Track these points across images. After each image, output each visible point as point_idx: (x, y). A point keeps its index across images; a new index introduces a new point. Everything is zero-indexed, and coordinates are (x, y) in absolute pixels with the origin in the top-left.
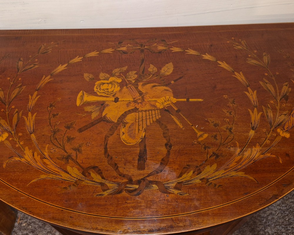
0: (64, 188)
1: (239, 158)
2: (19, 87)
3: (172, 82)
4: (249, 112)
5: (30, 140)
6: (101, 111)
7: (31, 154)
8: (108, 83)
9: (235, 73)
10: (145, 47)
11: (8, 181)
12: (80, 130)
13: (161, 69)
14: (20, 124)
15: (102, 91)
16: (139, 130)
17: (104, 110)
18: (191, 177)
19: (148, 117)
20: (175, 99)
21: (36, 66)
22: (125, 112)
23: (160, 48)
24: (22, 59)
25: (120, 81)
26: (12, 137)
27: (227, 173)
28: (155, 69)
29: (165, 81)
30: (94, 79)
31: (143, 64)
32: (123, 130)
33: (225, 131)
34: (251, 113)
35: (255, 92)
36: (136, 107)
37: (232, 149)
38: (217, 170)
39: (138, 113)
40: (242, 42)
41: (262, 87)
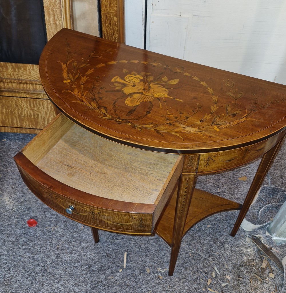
0: (86, 109)
1: (182, 129)
2: (86, 64)
3: (172, 88)
5: (80, 86)
6: (123, 87)
7: (78, 92)
8: (134, 77)
9: (214, 96)
10: (169, 67)
11: (62, 98)
12: (107, 91)
13: (170, 80)
14: (79, 79)
15: (129, 80)
16: (137, 101)
17: (124, 87)
18: (151, 127)
19: (146, 98)
20: (167, 96)
21: (100, 58)
22: (135, 92)
23: (178, 70)
24: (94, 52)
25: (142, 78)
26: (72, 83)
27: (171, 132)
29: (168, 87)
30: (128, 73)
31: (161, 75)
32: (129, 99)
33: (184, 117)
34: (206, 115)
35: (217, 108)
36: (142, 92)
37: (181, 125)
39: (141, 95)
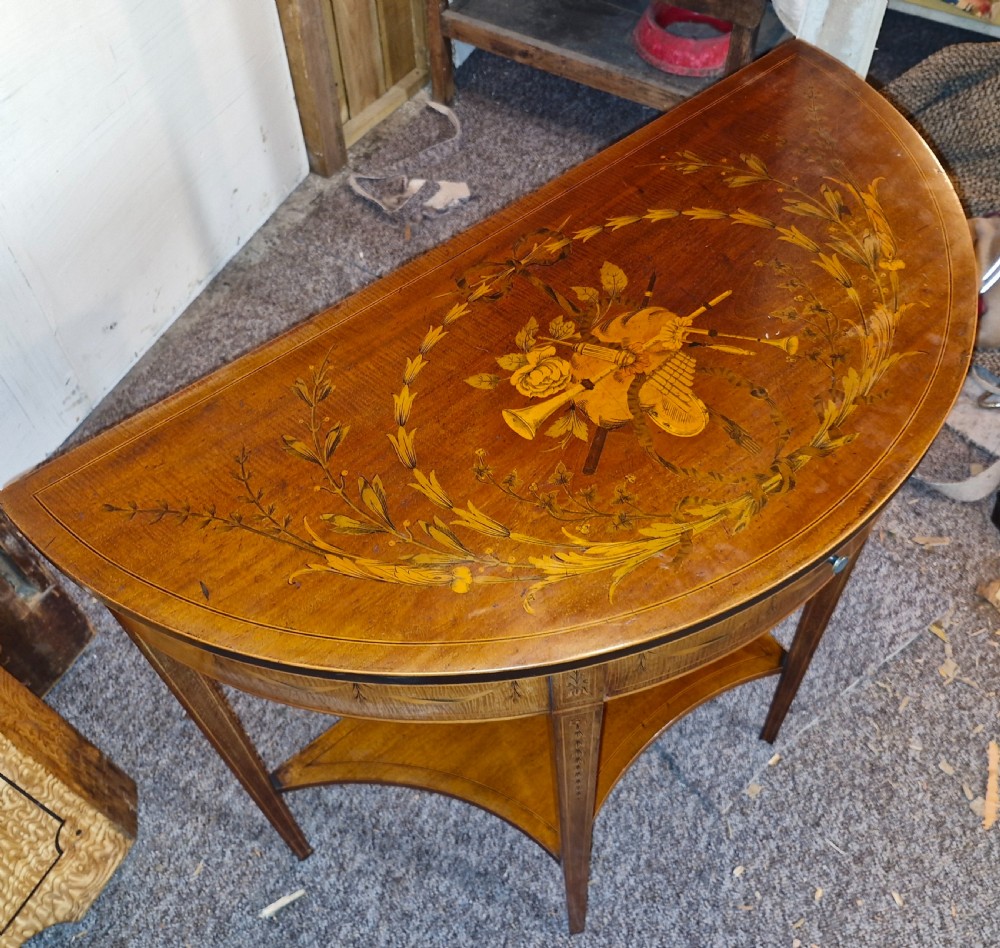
0: (675, 560)
1: (871, 337)
2: (365, 486)
3: (648, 294)
4: (817, 266)
5: (519, 544)
7: (552, 561)
8: (535, 369)
9: (732, 216)
10: (523, 262)
12: (589, 471)
13: (601, 285)
15: (543, 388)
17: (585, 413)
18: (838, 409)
19: (676, 375)
20: (685, 318)
22: (629, 393)
23: (555, 247)
24: (289, 438)
25: (551, 350)
26: (480, 565)
27: (878, 370)
28: (591, 291)
29: (633, 300)
30: (498, 378)
31: (557, 294)
32: (658, 420)
33: (814, 316)
34: (821, 265)
35: (793, 227)
36: (637, 374)
37: (850, 334)
38: (861, 376)
39: (651, 381)
40: (686, 155)
41: (795, 215)
